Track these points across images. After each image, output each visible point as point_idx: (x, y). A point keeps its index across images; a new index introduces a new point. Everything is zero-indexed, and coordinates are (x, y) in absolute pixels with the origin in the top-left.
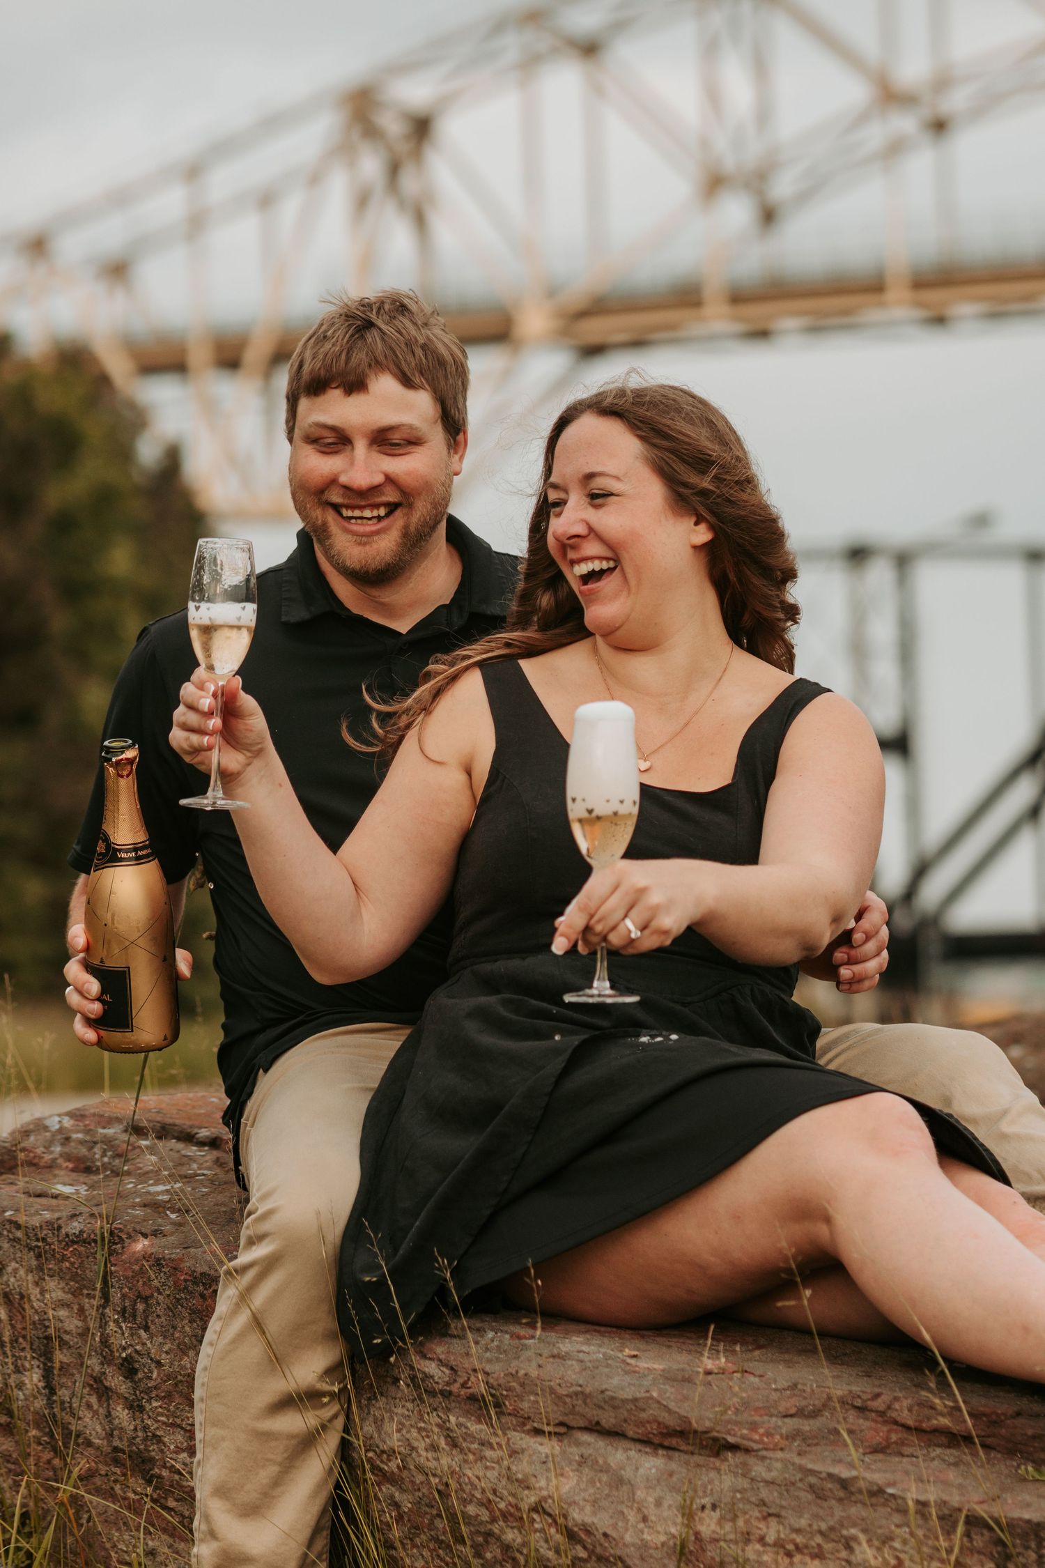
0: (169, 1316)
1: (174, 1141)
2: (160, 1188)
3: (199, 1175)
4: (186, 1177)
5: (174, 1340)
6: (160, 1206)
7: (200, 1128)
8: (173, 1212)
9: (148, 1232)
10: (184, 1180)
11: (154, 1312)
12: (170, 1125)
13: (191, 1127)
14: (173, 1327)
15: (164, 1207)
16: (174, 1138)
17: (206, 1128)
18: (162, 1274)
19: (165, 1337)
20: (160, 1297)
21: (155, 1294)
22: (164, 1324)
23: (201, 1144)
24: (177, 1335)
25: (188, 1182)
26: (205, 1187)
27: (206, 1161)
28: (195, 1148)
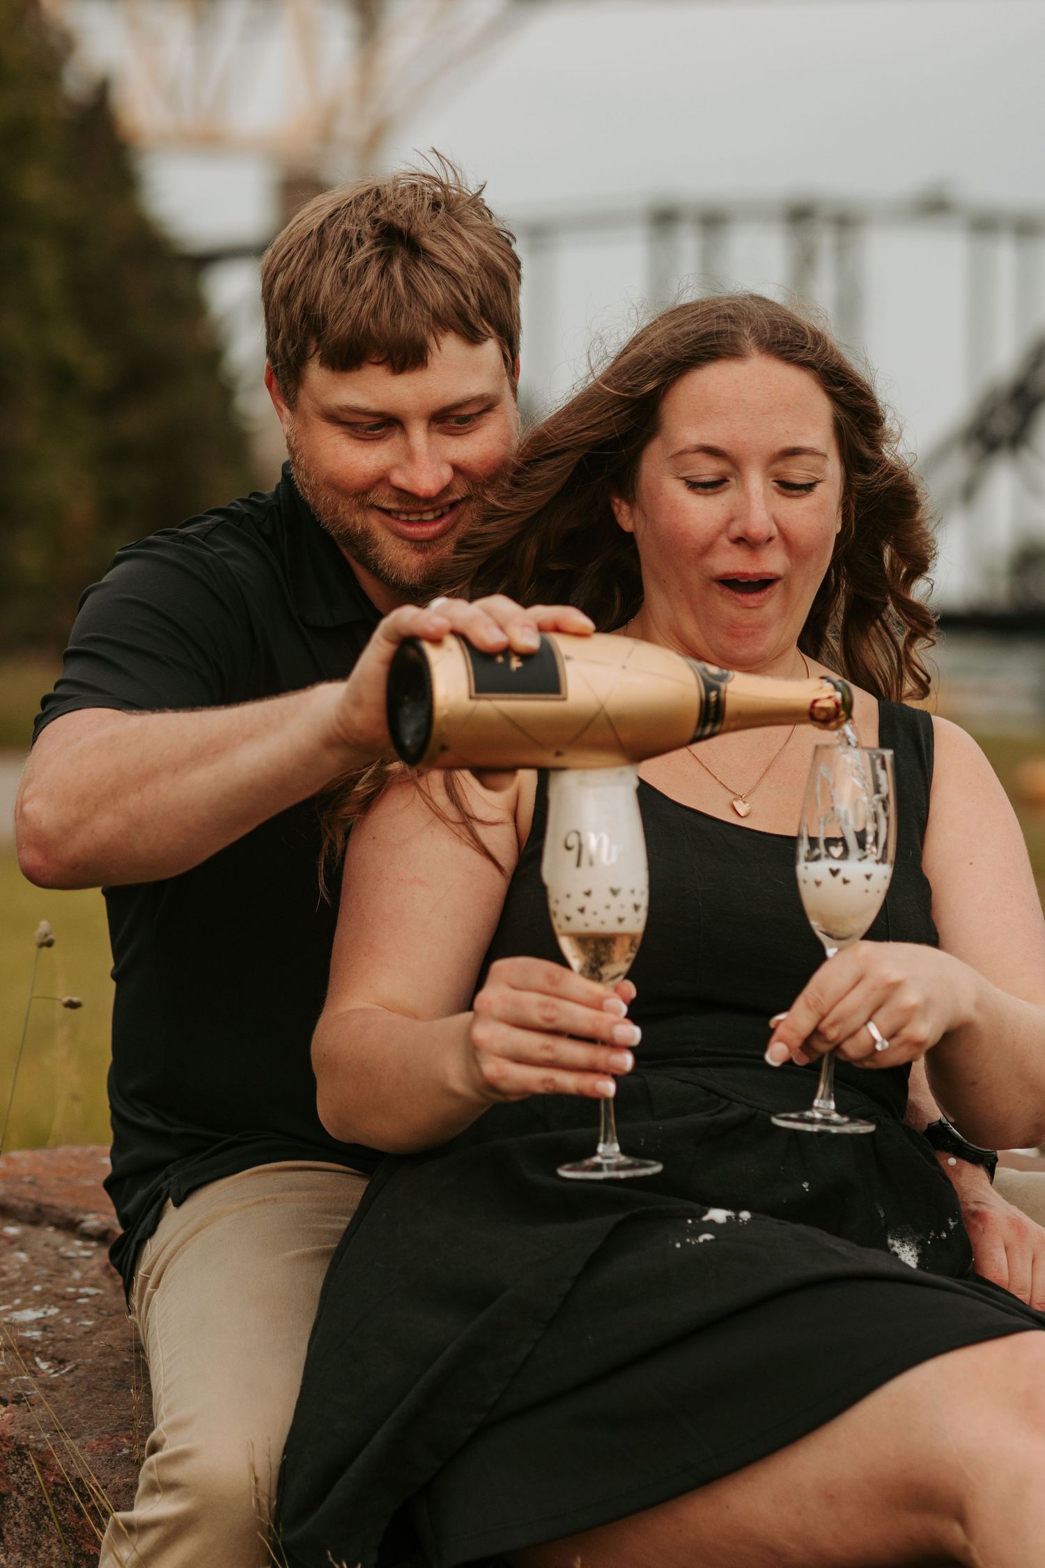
0: (31, 1527)
1: (51, 1229)
2: (30, 1315)
3: (82, 1296)
4: (64, 1298)
5: (37, 1561)
6: (28, 1350)
7: (87, 1212)
8: (44, 1360)
9: (9, 1397)
10: (62, 1303)
11: (11, 1518)
12: (47, 1206)
13: (75, 1210)
14: (36, 1543)
15: (32, 1351)
16: (51, 1224)
17: (94, 1212)
18: (24, 1468)
19: (25, 1555)
20: (20, 1499)
21: (14, 1493)
22: (25, 1536)
23: (87, 1236)
24: (41, 1556)
25: (68, 1307)
26: (89, 1318)
27: (93, 1268)
28: (78, 1243)
